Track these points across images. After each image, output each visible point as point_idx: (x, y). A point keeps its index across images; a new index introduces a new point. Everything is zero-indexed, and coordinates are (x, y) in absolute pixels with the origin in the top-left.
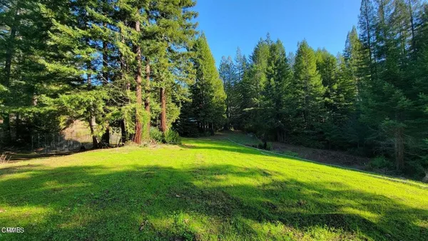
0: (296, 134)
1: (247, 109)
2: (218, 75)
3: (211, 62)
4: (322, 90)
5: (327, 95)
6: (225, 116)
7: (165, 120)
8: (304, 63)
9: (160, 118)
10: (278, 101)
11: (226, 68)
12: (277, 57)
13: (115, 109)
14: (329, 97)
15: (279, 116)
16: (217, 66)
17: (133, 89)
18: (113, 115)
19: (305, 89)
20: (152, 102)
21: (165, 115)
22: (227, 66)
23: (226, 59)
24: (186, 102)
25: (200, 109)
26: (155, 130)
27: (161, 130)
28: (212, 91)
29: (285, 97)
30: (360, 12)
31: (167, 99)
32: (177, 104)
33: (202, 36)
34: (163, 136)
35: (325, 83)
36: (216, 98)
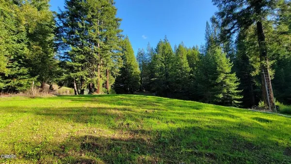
0: (176, 92)
1: (153, 79)
2: (136, 60)
3: (132, 52)
4: (189, 69)
5: (191, 72)
6: (140, 83)
7: (108, 84)
8: (180, 56)
9: (106, 83)
10: (167, 75)
11: (141, 55)
12: (166, 52)
13: (89, 79)
14: (193, 74)
15: (168, 83)
16: (135, 54)
17: (97, 71)
18: (89, 81)
19: (181, 69)
20: (103, 76)
21: (108, 82)
22: (142, 54)
23: (141, 50)
24: (119, 76)
25: (125, 79)
26: (104, 89)
27: (107, 88)
28: (132, 69)
29: (170, 73)
30: (205, 32)
31: (109, 75)
32: (114, 77)
33: (127, 38)
34: (108, 91)
35: (190, 66)
36: (134, 73)
